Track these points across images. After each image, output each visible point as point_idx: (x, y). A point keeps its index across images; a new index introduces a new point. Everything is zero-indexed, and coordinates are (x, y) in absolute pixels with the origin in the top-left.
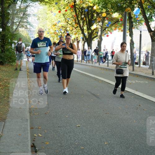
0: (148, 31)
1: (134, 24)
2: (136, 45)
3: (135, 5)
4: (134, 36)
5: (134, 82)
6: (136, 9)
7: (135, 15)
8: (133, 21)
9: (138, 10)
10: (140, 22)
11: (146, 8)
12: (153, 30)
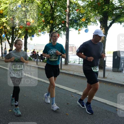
0: (8, 43)
1: (3, 40)
2: (3, 49)
3: (3, 33)
4: (3, 45)
5: (3, 63)
6: (3, 35)
7: (3, 37)
8: (2, 39)
9: (4, 35)
10: (5, 39)
11: (7, 34)
12: (10, 43)
